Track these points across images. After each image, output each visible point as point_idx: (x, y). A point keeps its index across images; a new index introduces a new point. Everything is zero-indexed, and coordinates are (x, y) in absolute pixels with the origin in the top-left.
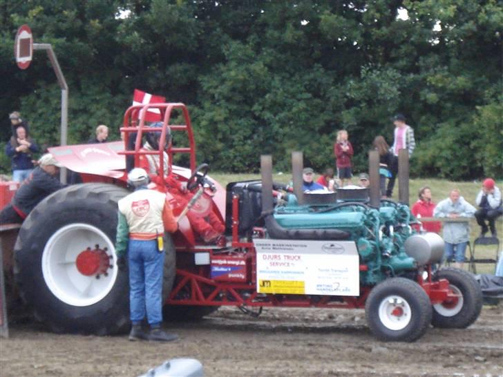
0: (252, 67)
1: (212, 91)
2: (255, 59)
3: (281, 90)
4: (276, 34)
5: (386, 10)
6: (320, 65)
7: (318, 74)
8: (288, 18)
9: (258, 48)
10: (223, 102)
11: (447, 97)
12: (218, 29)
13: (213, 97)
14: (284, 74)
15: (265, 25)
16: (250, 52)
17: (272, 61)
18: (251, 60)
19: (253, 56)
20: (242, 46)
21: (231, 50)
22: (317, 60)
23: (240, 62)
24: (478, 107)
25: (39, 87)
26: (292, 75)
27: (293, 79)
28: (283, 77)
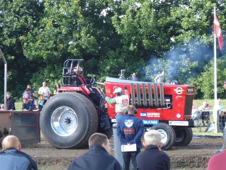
0: (118, 60)
1: (103, 69)
2: (119, 57)
3: (128, 68)
4: (127, 47)
5: (166, 38)
6: (143, 59)
7: (142, 62)
8: (131, 42)
9: (120, 53)
10: (107, 73)
11: (190, 70)
12: (106, 46)
13: (104, 71)
14: (130, 62)
15: (122, 44)
16: (117, 54)
17: (125, 58)
18: (118, 58)
19: (118, 56)
20: (114, 53)
21: (111, 54)
22: (142, 57)
23: (114, 58)
24: (201, 73)
25: (40, 69)
26: (133, 63)
27: (133, 64)
28: (129, 64)
